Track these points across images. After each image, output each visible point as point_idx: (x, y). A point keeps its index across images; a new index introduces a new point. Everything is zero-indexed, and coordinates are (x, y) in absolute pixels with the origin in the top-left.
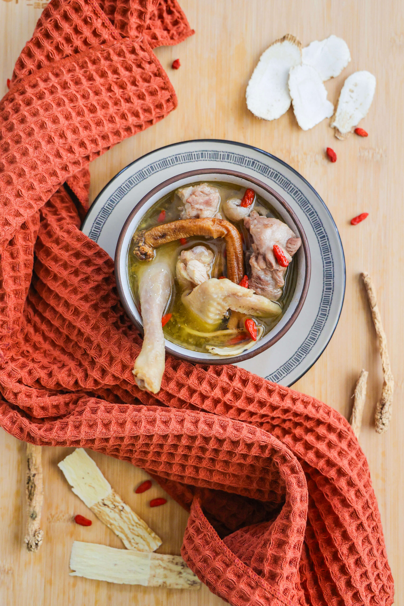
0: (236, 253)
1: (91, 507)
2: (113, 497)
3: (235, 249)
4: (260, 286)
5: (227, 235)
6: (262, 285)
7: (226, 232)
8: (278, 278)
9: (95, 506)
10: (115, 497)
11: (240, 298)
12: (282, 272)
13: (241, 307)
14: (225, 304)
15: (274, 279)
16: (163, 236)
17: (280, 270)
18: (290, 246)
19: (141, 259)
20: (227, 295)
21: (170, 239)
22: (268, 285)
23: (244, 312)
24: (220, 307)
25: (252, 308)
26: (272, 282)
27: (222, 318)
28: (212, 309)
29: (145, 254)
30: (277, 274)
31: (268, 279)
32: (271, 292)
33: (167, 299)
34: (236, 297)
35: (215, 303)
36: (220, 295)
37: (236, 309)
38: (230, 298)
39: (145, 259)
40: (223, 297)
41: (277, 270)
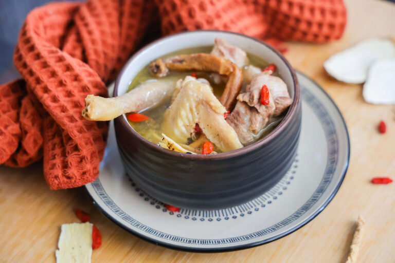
0: (231, 89)
7: (232, 70)
8: (254, 120)
11: (212, 112)
12: (262, 117)
13: (210, 126)
14: (196, 114)
15: (251, 120)
16: (181, 61)
17: (259, 111)
18: (280, 99)
19: (153, 71)
20: (201, 98)
21: (184, 65)
22: (243, 123)
23: (210, 137)
24: (190, 116)
25: (218, 135)
26: (248, 123)
27: (189, 136)
28: (183, 113)
29: (158, 67)
30: (255, 116)
31: (245, 119)
32: (243, 131)
33: (152, 102)
34: (208, 107)
35: (188, 105)
36: (195, 95)
37: (204, 128)
38: (202, 107)
39: (156, 73)
40: (197, 99)
41: (257, 111)
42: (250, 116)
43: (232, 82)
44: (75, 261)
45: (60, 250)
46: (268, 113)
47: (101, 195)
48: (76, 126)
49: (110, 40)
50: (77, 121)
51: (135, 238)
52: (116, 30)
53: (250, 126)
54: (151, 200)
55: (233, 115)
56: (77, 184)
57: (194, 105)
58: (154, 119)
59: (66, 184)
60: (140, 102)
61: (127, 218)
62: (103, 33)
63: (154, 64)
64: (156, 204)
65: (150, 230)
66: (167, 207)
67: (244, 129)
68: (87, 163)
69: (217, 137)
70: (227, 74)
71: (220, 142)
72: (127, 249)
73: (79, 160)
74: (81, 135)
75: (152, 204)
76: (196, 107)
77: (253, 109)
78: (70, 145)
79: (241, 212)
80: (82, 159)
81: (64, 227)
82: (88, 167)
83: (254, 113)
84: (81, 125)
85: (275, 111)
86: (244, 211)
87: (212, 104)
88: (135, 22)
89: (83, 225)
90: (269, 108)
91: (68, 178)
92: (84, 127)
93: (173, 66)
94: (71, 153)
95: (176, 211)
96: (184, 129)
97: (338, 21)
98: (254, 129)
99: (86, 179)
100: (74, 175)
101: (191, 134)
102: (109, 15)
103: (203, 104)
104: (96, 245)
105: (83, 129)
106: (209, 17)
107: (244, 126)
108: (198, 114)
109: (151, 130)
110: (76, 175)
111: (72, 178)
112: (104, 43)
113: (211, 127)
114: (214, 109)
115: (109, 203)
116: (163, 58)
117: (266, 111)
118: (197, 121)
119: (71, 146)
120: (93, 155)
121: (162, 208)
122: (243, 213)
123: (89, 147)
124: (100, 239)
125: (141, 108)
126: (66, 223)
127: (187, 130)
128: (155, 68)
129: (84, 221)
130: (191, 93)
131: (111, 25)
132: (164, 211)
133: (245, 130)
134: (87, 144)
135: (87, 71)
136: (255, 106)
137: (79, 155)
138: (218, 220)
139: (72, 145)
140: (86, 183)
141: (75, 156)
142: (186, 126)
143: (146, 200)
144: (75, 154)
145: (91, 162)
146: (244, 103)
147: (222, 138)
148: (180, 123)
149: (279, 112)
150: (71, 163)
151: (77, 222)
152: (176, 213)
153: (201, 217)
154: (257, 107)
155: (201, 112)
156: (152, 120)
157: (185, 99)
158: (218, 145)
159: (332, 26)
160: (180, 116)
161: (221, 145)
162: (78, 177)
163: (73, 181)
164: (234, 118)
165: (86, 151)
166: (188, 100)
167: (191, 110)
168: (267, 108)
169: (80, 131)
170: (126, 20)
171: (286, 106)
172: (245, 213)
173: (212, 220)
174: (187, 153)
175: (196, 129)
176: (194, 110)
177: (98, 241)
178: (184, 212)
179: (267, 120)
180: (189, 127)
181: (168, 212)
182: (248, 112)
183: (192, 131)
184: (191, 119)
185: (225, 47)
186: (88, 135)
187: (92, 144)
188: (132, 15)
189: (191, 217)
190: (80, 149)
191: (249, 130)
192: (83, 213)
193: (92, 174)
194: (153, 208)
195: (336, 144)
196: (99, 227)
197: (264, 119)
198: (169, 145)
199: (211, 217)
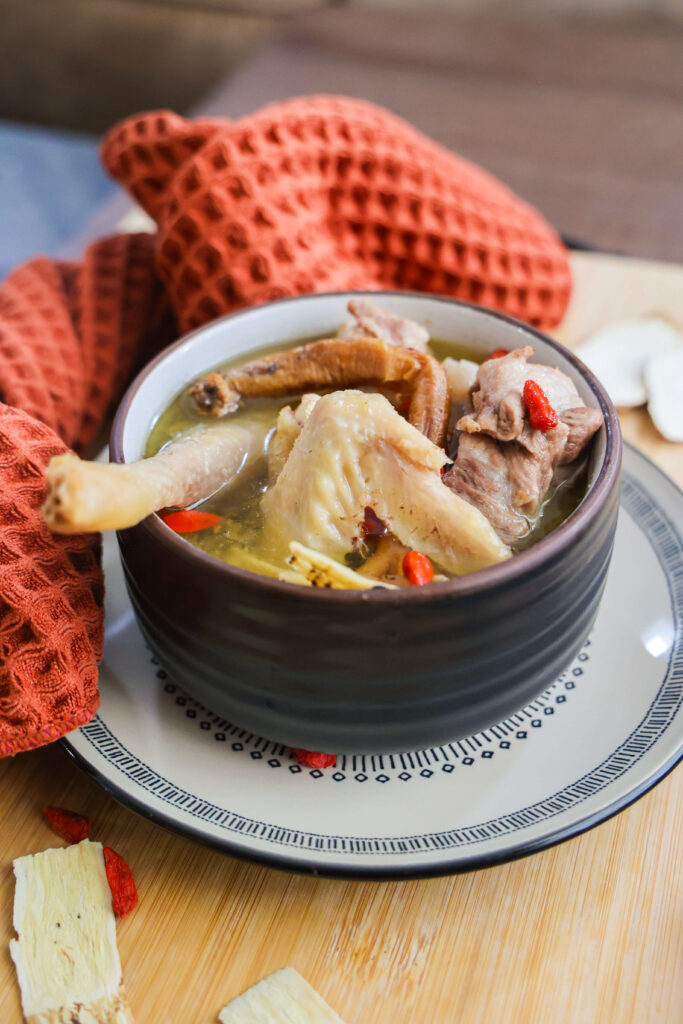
0: (429, 411)
1: (33, 1017)
2: (112, 1010)
3: (429, 401)
4: (471, 488)
5: (417, 373)
6: (475, 486)
7: (417, 366)
8: (523, 477)
9: (44, 1015)
10: (117, 1010)
11: (408, 468)
12: (538, 465)
13: (407, 511)
14: (361, 480)
15: (511, 479)
16: (269, 371)
17: (531, 449)
18: (572, 414)
19: (201, 405)
20: (373, 433)
21: (284, 378)
22: (492, 490)
23: (411, 540)
24: (346, 489)
25: (435, 529)
26: (507, 490)
27: (349, 547)
28: (327, 484)
29: (212, 391)
30: (521, 466)
31: (497, 478)
32: (498, 511)
33: (223, 477)
34: (396, 456)
35: (336, 457)
36: (356, 427)
37: (391, 518)
38: (380, 458)
39: (209, 408)
40: (361, 439)
41: (525, 452)
42: (506, 470)
43: (428, 391)
44: (72, 963)
45: (21, 938)
46: (554, 453)
47: (114, 756)
48: (18, 572)
49: (61, 368)
50: (18, 557)
51: (227, 860)
52: (70, 344)
53: (515, 494)
54: (249, 748)
55: (459, 474)
56: (47, 736)
57: (354, 455)
58: (235, 519)
59: (11, 741)
60: (194, 476)
61: (204, 809)
62: (40, 350)
63: (201, 386)
64: (267, 756)
65: (278, 834)
66: (299, 759)
67: (499, 502)
68: (65, 672)
69: (432, 537)
70: (407, 376)
71: (443, 549)
72: (214, 897)
73: (40, 665)
74: (36, 595)
75: (256, 756)
76: (361, 463)
77: (510, 449)
78: (8, 628)
79: (499, 737)
80: (49, 662)
81: (21, 865)
82: (71, 680)
83: (514, 460)
84: (30, 569)
85: (567, 448)
86: (506, 734)
87: (407, 444)
88: (111, 330)
89: (74, 850)
90: (557, 439)
91: (16, 722)
92: (39, 572)
93: (252, 384)
94: (15, 650)
95: (326, 766)
96: (332, 532)
97: (556, 281)
98: (528, 500)
99: (70, 716)
100: (34, 711)
101: (355, 539)
102: (48, 314)
103: (378, 449)
104: (122, 904)
105: (37, 576)
106: (302, 275)
107: (497, 496)
108: (367, 481)
109: (236, 549)
110: (39, 710)
111: (29, 719)
112: (48, 372)
113: (411, 512)
114: (414, 458)
115: (142, 774)
116: (221, 369)
117: (549, 449)
118: (367, 500)
119: (13, 630)
120: (76, 644)
121: (286, 764)
122: (505, 738)
123: (63, 625)
124: (132, 883)
125: (196, 494)
126: (23, 853)
127: (343, 533)
128: (203, 394)
129: (74, 840)
130: (341, 423)
131: (59, 334)
132: (293, 770)
133: (503, 508)
134: (55, 617)
135: (23, 424)
136: (520, 439)
137: (39, 651)
138: (448, 769)
139: (12, 625)
140: (69, 729)
141: (26, 656)
142: (337, 521)
143: (236, 748)
144: (27, 651)
145: (76, 667)
146: (484, 436)
147: (447, 538)
148: (321, 514)
149: (576, 449)
150: (18, 678)
151: (57, 846)
152: (329, 772)
153: (399, 769)
154: (523, 439)
155: (377, 473)
156: (229, 522)
157: (328, 443)
158: (440, 560)
159: (545, 295)
160: (318, 495)
161: (448, 558)
162: (44, 716)
163: (32, 728)
164: (465, 480)
165: (57, 636)
166: (337, 444)
167: (347, 472)
168: (550, 438)
169: (32, 584)
170: (88, 327)
171: (593, 429)
172: (511, 737)
173: (431, 773)
174: (377, 588)
175: (365, 526)
176: (356, 470)
177: (128, 892)
178: (349, 766)
179: (550, 474)
180: (345, 523)
181: (306, 771)
182: (498, 458)
183: (357, 532)
184: (350, 499)
185: (378, 320)
186: (55, 591)
187: (70, 618)
188: (101, 316)
189: (349, 773)
190: (41, 635)
191: (514, 506)
192: (67, 814)
193: (83, 701)
194: (262, 767)
195: (669, 529)
196: (118, 849)
197: (544, 472)
198: (313, 576)
199: (426, 766)
